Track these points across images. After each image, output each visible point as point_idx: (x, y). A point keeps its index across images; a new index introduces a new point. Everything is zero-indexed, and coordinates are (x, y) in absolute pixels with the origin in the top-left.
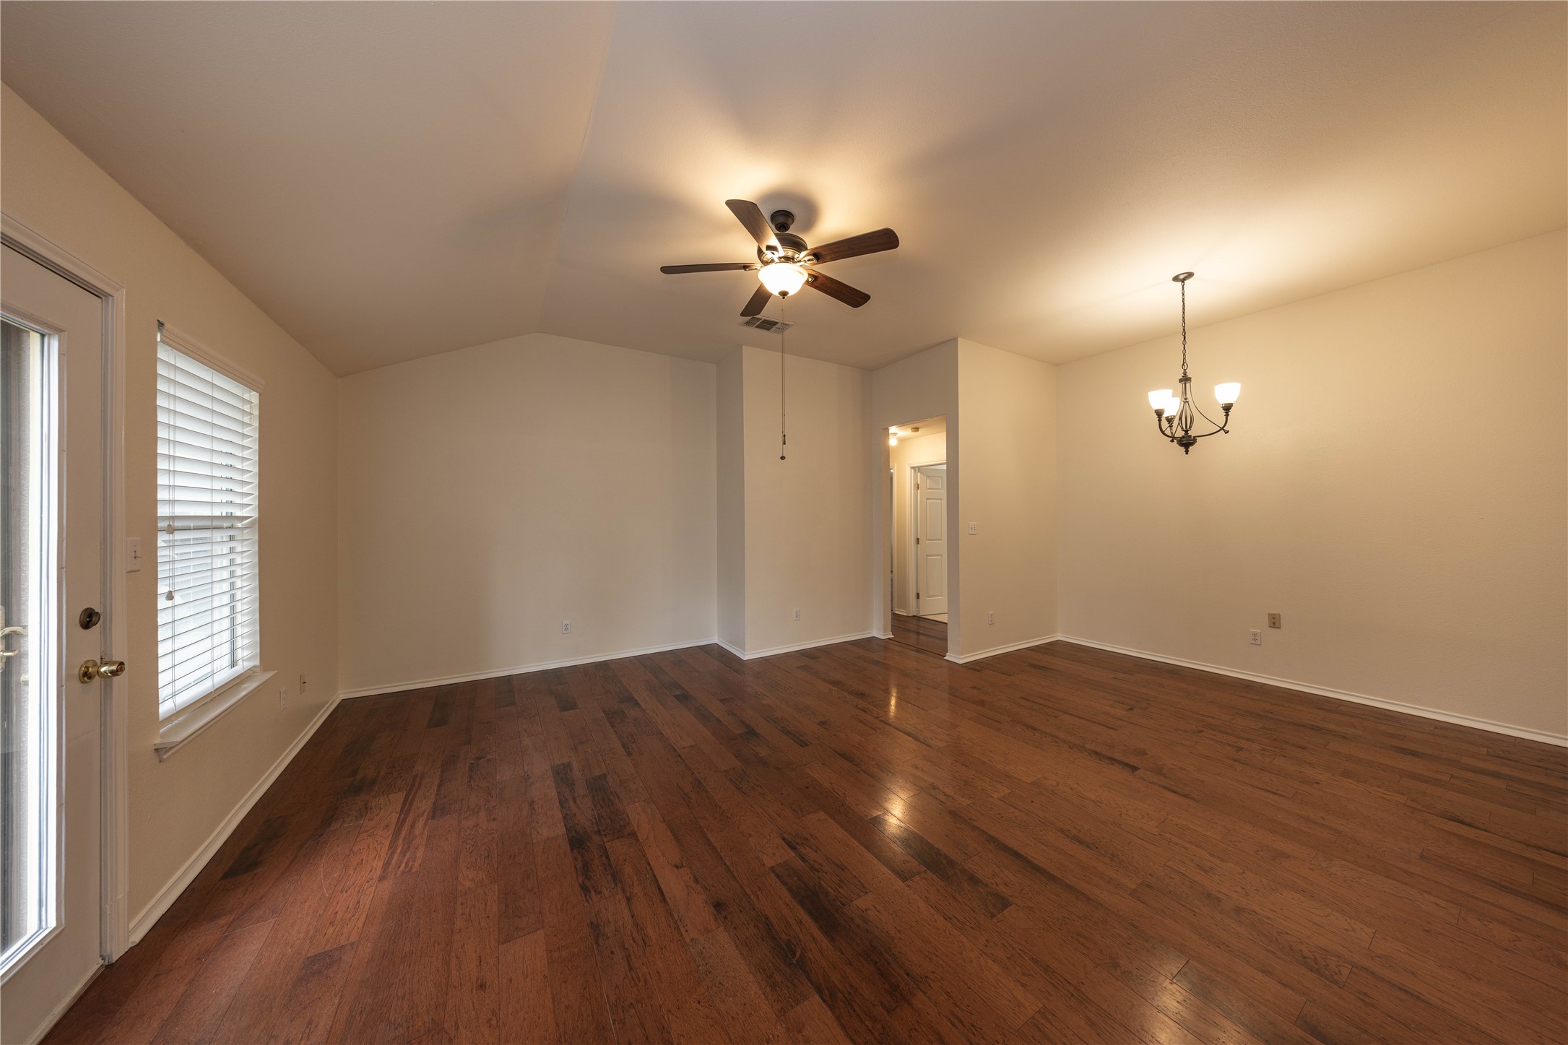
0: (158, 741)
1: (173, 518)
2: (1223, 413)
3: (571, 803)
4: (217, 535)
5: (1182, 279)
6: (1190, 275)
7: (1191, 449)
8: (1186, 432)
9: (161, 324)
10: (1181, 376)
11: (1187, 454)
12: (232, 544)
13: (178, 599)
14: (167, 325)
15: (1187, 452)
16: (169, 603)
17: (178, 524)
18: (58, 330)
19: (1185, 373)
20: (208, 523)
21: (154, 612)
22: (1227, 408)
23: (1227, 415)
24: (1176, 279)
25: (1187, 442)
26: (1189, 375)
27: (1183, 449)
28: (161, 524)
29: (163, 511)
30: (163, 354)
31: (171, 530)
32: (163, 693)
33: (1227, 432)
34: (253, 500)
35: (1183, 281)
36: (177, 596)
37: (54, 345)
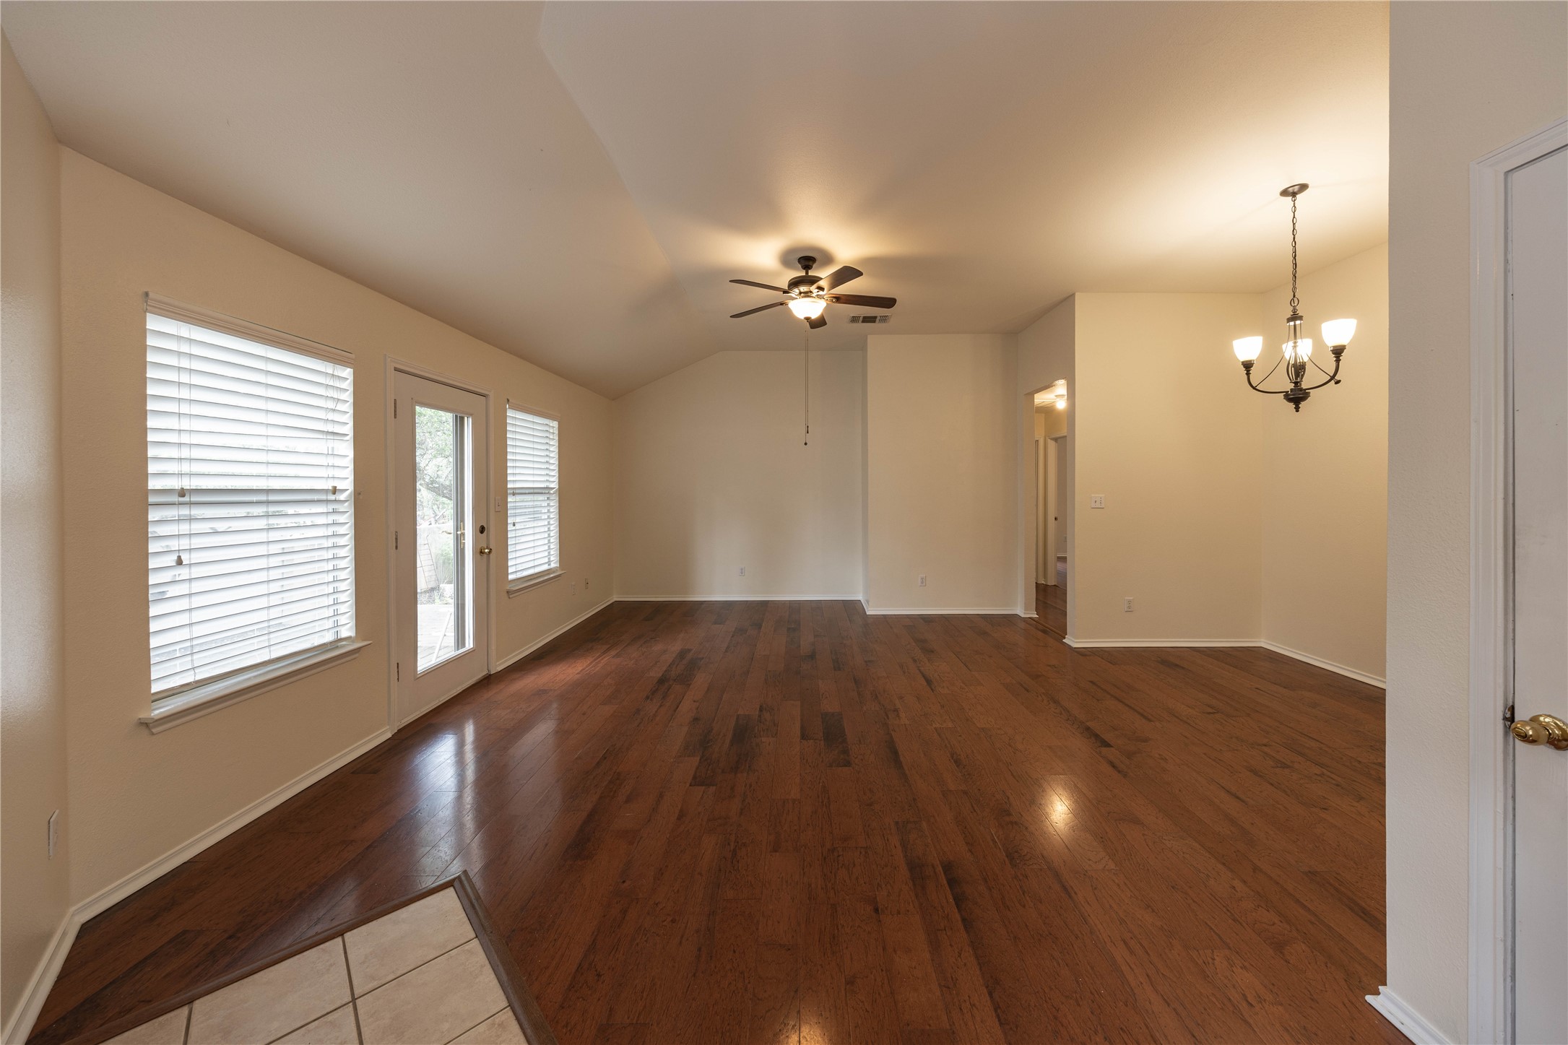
0: (508, 588)
1: (514, 488)
2: (1332, 358)
3: (675, 666)
4: (541, 497)
5: (1291, 192)
6: (1303, 187)
7: (1302, 405)
8: (1296, 383)
9: (508, 400)
10: (1289, 314)
11: (1297, 411)
12: (548, 502)
13: (518, 526)
14: (510, 400)
15: (1297, 409)
16: (514, 528)
17: (517, 491)
18: (471, 415)
19: (1295, 311)
20: (532, 491)
21: (507, 531)
22: (1338, 352)
23: (1338, 361)
24: (1285, 193)
25: (1297, 397)
26: (1300, 312)
27: (1292, 406)
28: (509, 491)
29: (510, 486)
30: (510, 413)
31: (514, 494)
32: (510, 570)
33: (1338, 382)
34: (556, 479)
35: (1294, 194)
36: (516, 525)
37: (470, 420)
